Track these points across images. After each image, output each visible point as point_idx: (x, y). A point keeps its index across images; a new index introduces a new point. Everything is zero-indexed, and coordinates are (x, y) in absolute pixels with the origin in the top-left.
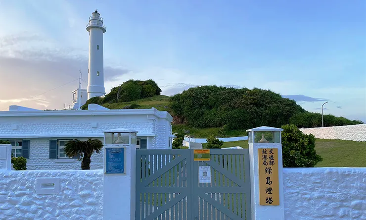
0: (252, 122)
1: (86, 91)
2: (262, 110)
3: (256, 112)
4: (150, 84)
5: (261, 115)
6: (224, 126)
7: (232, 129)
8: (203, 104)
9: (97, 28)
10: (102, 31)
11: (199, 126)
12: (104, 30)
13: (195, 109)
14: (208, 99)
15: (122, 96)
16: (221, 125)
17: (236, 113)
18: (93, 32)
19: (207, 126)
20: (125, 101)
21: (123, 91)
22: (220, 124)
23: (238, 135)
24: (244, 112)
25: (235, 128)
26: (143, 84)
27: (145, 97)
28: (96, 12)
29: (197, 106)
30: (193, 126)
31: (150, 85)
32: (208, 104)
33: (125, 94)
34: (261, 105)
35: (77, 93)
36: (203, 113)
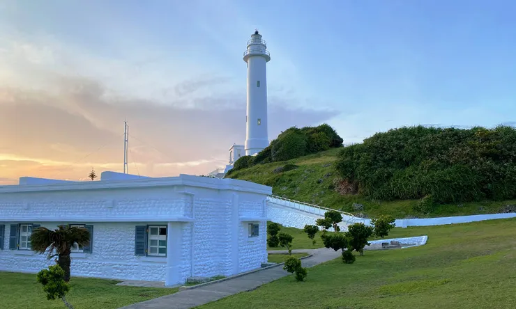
0: (483, 190)
1: (244, 147)
2: (506, 167)
3: (492, 170)
4: (323, 131)
5: (504, 177)
6: (426, 197)
7: (442, 203)
8: (392, 159)
9: (258, 55)
10: (264, 59)
11: (382, 198)
12: (268, 58)
13: (376, 169)
14: (403, 151)
15: (278, 152)
16: (420, 195)
17: (450, 173)
18: (251, 62)
19: (396, 198)
20: (282, 160)
21: (279, 146)
22: (419, 193)
23: (452, 213)
24: (466, 172)
25: (448, 201)
26: (312, 133)
27: (313, 152)
28: (257, 33)
29: (381, 163)
30: (372, 197)
31: (322, 133)
32: (401, 159)
33: (281, 149)
34: (506, 158)
35: (233, 152)
36: (390, 176)
